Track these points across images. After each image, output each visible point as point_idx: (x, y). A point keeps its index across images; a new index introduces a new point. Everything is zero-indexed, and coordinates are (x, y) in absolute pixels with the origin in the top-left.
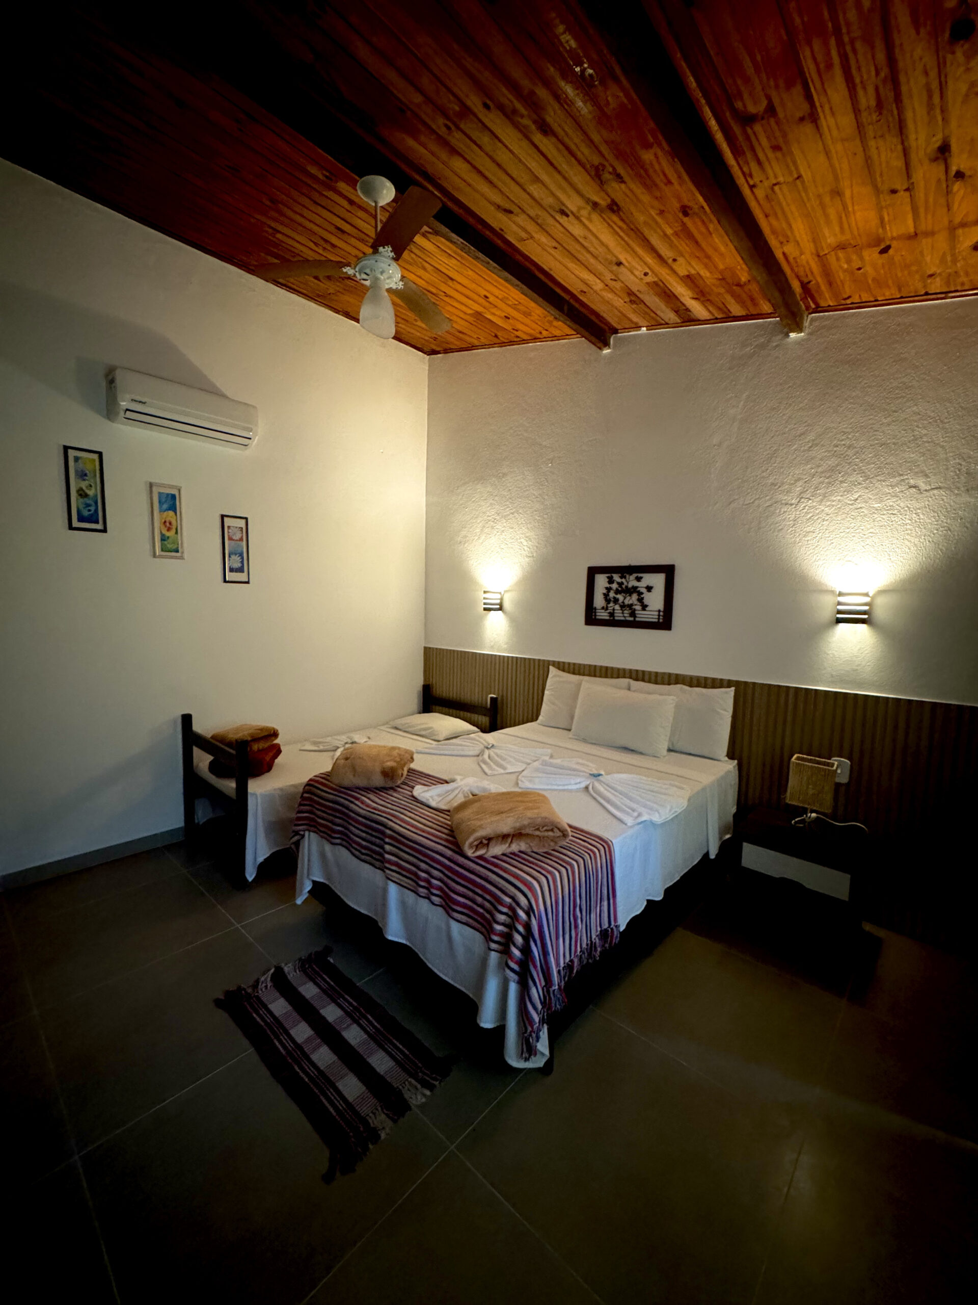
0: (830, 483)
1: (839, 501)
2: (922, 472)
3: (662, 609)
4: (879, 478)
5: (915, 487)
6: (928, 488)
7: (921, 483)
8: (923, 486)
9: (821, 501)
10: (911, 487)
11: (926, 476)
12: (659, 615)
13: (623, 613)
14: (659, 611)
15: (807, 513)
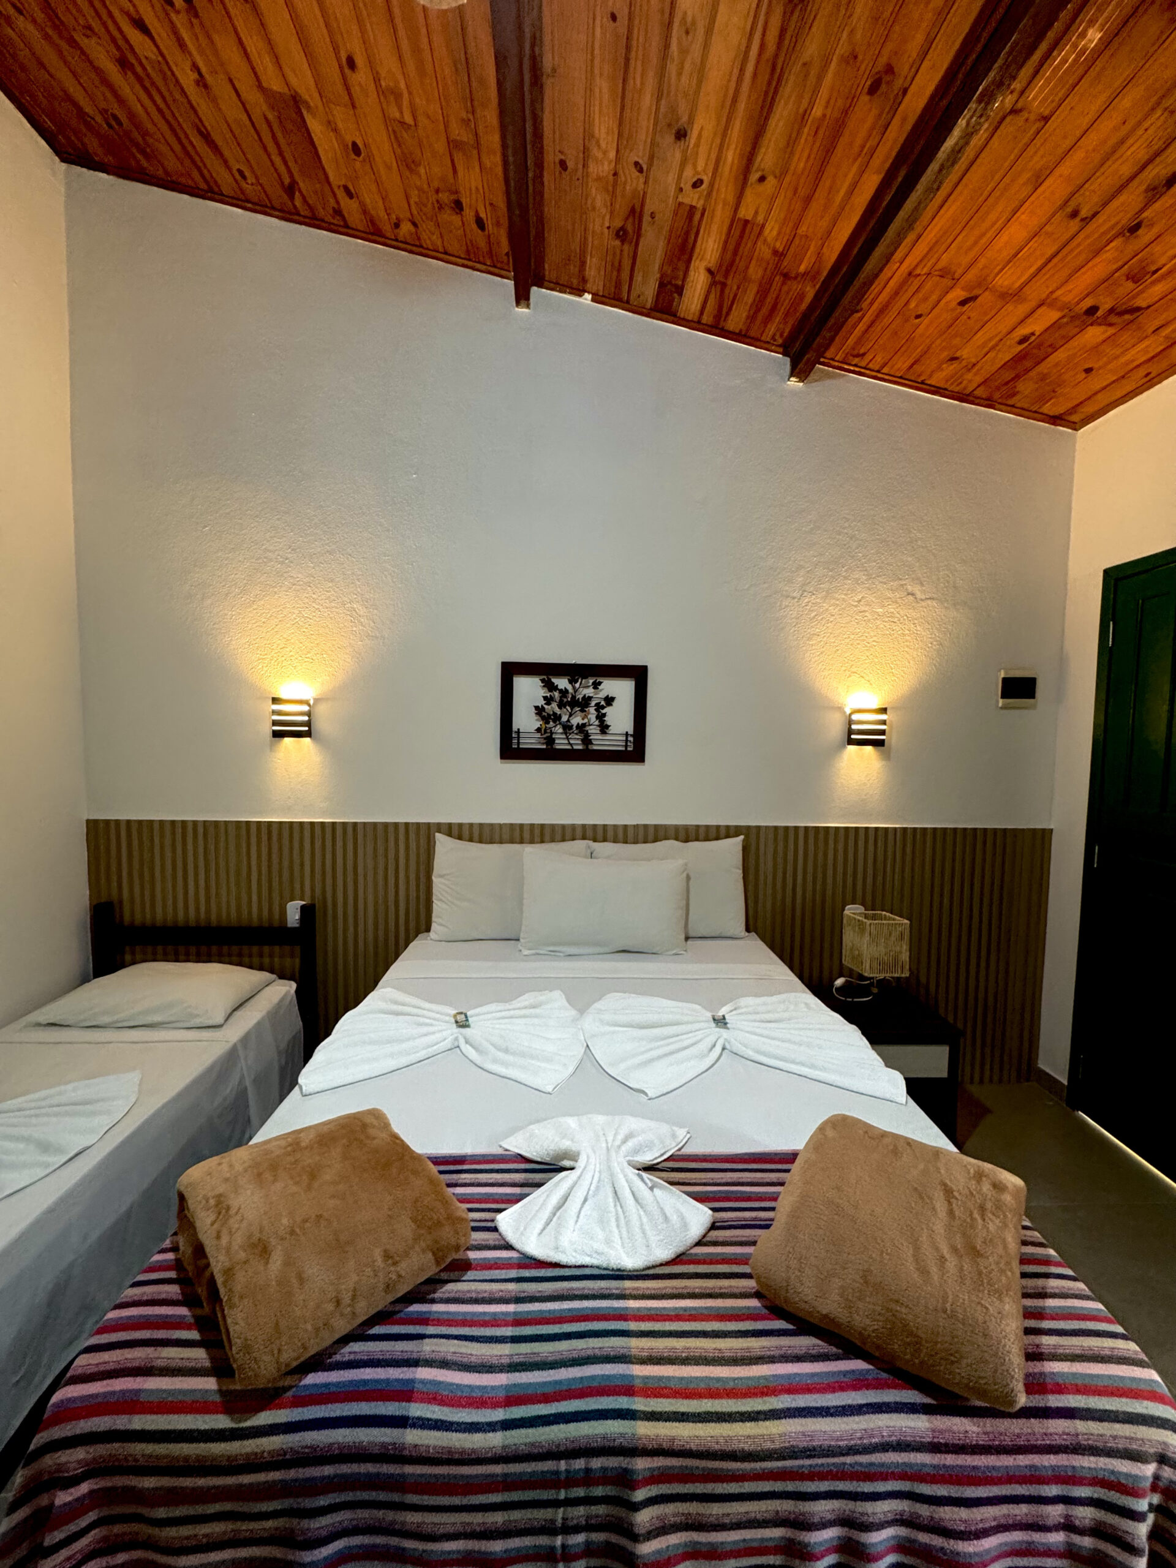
0: (833, 577)
1: (843, 599)
2: (918, 579)
3: (631, 732)
4: (880, 579)
5: (913, 594)
6: (923, 597)
7: (917, 590)
8: (919, 595)
9: (826, 597)
10: (909, 594)
11: (922, 584)
12: (627, 740)
13: (567, 738)
14: (627, 734)
15: (810, 611)
